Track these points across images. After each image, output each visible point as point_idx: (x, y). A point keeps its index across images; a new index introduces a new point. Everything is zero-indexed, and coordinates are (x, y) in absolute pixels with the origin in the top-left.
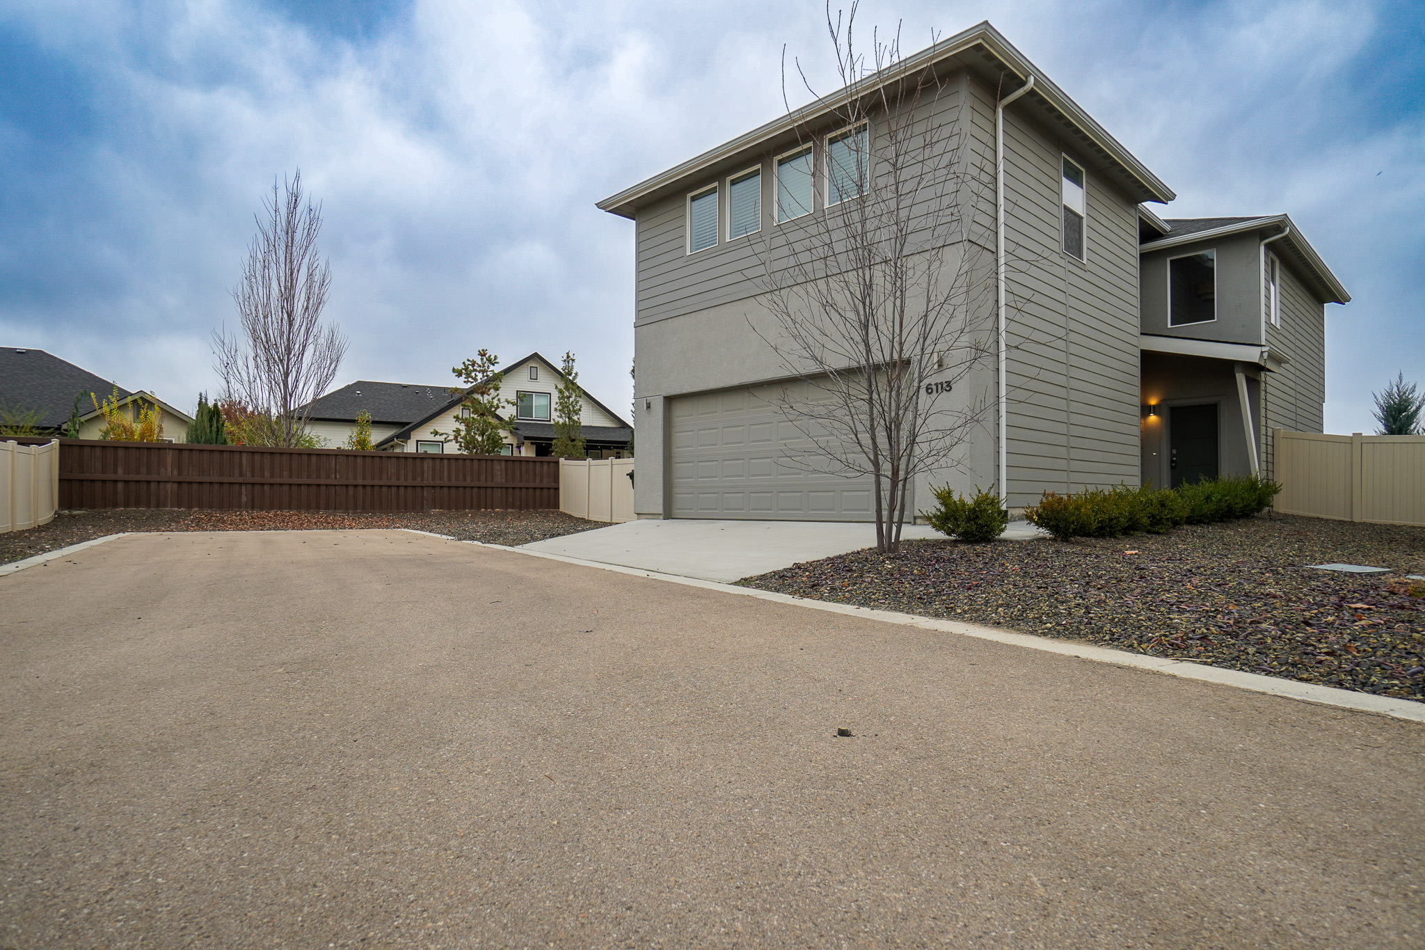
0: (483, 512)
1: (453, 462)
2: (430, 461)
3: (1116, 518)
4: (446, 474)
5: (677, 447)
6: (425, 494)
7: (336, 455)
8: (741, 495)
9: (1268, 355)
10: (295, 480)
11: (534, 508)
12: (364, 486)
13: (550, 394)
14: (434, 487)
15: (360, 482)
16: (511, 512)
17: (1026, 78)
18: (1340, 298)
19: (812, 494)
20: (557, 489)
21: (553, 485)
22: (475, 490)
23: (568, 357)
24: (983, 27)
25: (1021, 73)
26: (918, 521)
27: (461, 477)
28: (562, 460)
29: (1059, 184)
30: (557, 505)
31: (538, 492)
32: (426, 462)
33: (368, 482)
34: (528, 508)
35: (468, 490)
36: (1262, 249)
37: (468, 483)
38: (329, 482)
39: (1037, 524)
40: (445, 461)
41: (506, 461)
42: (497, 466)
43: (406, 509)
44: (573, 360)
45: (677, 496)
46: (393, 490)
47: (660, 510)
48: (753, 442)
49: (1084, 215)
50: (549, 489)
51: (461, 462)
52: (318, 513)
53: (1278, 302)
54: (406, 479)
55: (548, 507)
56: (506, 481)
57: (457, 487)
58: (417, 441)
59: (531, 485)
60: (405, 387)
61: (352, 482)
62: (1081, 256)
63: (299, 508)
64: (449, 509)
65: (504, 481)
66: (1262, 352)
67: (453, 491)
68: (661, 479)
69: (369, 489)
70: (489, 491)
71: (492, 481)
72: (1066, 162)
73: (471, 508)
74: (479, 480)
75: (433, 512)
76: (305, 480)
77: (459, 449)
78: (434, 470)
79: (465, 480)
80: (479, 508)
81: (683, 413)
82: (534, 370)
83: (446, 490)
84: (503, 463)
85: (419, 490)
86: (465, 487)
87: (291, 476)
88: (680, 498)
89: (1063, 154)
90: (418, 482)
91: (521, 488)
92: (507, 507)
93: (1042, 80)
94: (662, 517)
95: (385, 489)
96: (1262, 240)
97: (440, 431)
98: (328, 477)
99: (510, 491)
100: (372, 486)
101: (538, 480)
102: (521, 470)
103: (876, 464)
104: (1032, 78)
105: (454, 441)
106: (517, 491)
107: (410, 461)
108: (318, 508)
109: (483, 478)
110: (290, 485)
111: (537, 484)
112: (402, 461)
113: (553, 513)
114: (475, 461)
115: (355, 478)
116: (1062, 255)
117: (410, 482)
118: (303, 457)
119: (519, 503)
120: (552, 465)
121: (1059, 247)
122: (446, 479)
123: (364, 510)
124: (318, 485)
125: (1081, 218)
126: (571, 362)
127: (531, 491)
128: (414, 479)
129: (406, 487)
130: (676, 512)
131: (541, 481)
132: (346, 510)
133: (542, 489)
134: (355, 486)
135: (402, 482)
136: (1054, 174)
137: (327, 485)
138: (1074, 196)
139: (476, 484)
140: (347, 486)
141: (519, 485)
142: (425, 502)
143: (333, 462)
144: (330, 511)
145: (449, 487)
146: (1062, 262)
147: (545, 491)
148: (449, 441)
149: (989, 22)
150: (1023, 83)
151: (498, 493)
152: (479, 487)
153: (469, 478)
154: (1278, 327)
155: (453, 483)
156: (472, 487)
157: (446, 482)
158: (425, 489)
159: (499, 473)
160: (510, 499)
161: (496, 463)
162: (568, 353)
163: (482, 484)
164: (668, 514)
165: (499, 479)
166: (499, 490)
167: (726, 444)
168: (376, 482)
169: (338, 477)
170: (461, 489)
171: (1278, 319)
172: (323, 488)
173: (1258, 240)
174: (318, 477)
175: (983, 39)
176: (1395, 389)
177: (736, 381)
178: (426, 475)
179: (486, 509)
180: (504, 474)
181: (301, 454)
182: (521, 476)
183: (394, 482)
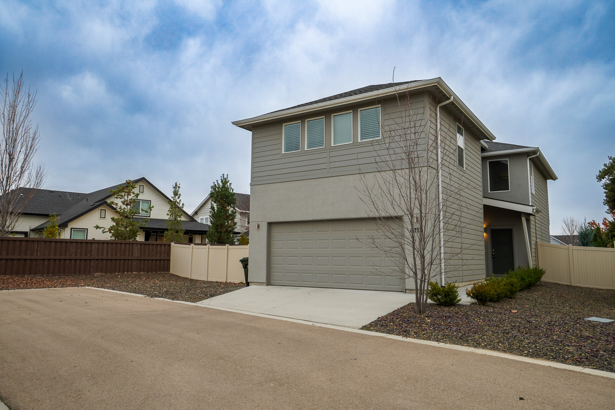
0: (126, 274)
1: (110, 245)
2: (96, 245)
3: (500, 294)
4: (105, 252)
5: (274, 248)
6: (92, 264)
7: (38, 241)
8: (312, 274)
9: (536, 211)
10: (10, 257)
11: (156, 271)
12: (55, 260)
13: (150, 201)
14: (97, 260)
15: (53, 257)
16: (143, 274)
17: (450, 96)
18: (554, 178)
19: (351, 276)
20: (169, 260)
21: (167, 258)
22: (122, 261)
23: (176, 185)
24: (439, 79)
25: (448, 94)
26: (407, 291)
27: (114, 254)
28: (172, 244)
29: (456, 136)
30: (168, 269)
31: (158, 262)
32: (93, 245)
33: (58, 257)
34: (152, 271)
35: (118, 262)
36: (528, 160)
37: (118, 257)
38: (33, 257)
39: (472, 297)
40: (105, 244)
41: (141, 244)
42: (135, 247)
43: (80, 273)
44: (179, 187)
45: (274, 273)
46: (73, 262)
47: (264, 280)
48: (318, 248)
49: (464, 149)
50: (164, 260)
51: (114, 245)
52: (24, 277)
53: (533, 183)
54: (81, 255)
55: (163, 271)
56: (140, 256)
57: (111, 260)
58: (71, 229)
59: (155, 258)
60: (52, 192)
61: (47, 257)
62: (463, 167)
63: (11, 274)
64: (106, 272)
65: (139, 256)
66: (533, 209)
67: (109, 262)
68: (265, 264)
69: (57, 262)
70: (130, 261)
71: (132, 256)
72: (458, 125)
73: (119, 272)
74: (124, 256)
75: (96, 274)
76: (17, 257)
77: (111, 237)
78: (98, 250)
79: (116, 255)
80: (124, 272)
81: (277, 232)
82: (142, 187)
83: (104, 262)
84: (139, 246)
85: (88, 262)
86: (116, 260)
87: (7, 254)
88: (275, 275)
89: (457, 123)
90: (88, 257)
91: (148, 260)
92: (140, 271)
93: (456, 98)
94: (265, 284)
95: (67, 262)
96: (528, 157)
97: (100, 226)
98: (32, 255)
99: (142, 262)
100: (60, 260)
101: (158, 255)
102: (149, 250)
103: (415, 274)
104: (452, 97)
105: (108, 232)
106: (146, 262)
107: (84, 245)
108: (24, 273)
109: (127, 254)
110: (7, 259)
111: (158, 258)
112: (79, 245)
113: (166, 274)
114: (122, 244)
115: (49, 255)
116: (458, 168)
117: (83, 257)
118: (17, 242)
119: (147, 269)
120: (167, 246)
121: (457, 164)
122: (105, 255)
123: (54, 274)
124: (25, 260)
125: (462, 150)
126: (177, 188)
127: (154, 262)
128: (86, 255)
129: (80, 260)
130: (273, 282)
131: (160, 256)
132: (42, 274)
133: (160, 260)
134: (49, 260)
135: (78, 257)
136: (454, 133)
137: (31, 259)
138: (461, 141)
139: (123, 257)
140: (44, 260)
141: (148, 258)
142: (92, 269)
143: (36, 245)
144: (32, 275)
145: (107, 260)
146: (458, 171)
147: (162, 262)
148: (105, 232)
149: (441, 78)
150: (449, 99)
151: (135, 263)
152: (124, 260)
153: (118, 254)
154: (534, 194)
155: (109, 257)
156: (120, 260)
157: (105, 257)
158: (92, 261)
159: (136, 251)
160: (142, 267)
161: (135, 245)
162: (176, 183)
163: (127, 258)
164: (269, 283)
165: (136, 255)
166: (136, 261)
167: (303, 248)
168: (63, 257)
169: (38, 254)
170: (114, 261)
171: (534, 190)
172: (28, 262)
173: (526, 157)
174: (26, 254)
175: (438, 83)
176: (583, 225)
177: (310, 218)
178: (93, 253)
179: (128, 272)
180: (139, 252)
181: (15, 241)
182: (149, 253)
183: (73, 257)
